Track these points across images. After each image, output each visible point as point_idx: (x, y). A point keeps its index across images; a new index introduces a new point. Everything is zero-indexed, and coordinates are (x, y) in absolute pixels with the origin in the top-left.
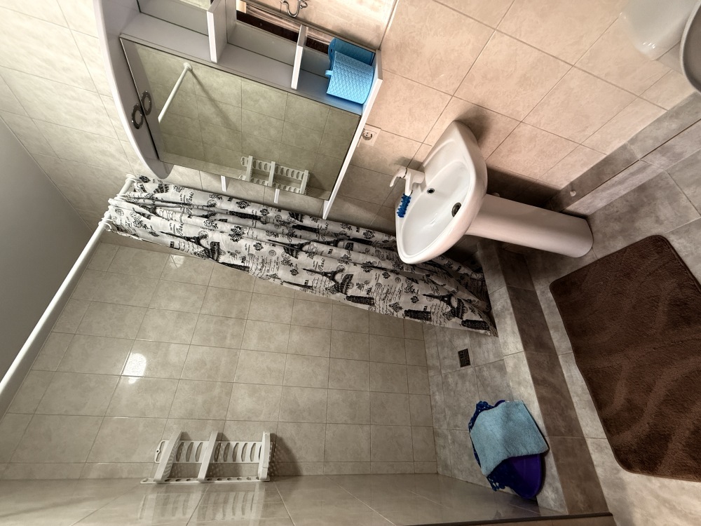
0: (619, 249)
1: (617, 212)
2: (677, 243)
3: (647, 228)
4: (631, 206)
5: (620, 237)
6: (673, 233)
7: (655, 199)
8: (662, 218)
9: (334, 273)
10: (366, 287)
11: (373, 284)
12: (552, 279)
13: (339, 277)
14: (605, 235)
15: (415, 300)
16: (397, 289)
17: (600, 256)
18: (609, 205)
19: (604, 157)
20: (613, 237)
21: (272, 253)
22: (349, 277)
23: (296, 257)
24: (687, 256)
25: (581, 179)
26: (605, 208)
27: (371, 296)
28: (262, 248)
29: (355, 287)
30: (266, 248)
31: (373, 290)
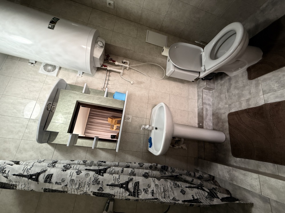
0: (228, 125)
1: (216, 122)
2: (233, 110)
3: (225, 117)
4: (216, 118)
5: (224, 124)
6: (229, 111)
7: (217, 113)
8: (224, 112)
9: (127, 183)
10: (150, 190)
11: (153, 186)
12: (231, 154)
13: (131, 186)
14: (222, 128)
15: (183, 192)
16: (169, 187)
17: (228, 132)
18: (213, 123)
19: (197, 114)
20: (223, 126)
21: (87, 175)
22: (137, 184)
23: (103, 176)
24: (238, 109)
25: (199, 121)
26: (213, 125)
27: (155, 197)
28: (81, 173)
29: (143, 193)
30: (84, 173)
31: (155, 192)
